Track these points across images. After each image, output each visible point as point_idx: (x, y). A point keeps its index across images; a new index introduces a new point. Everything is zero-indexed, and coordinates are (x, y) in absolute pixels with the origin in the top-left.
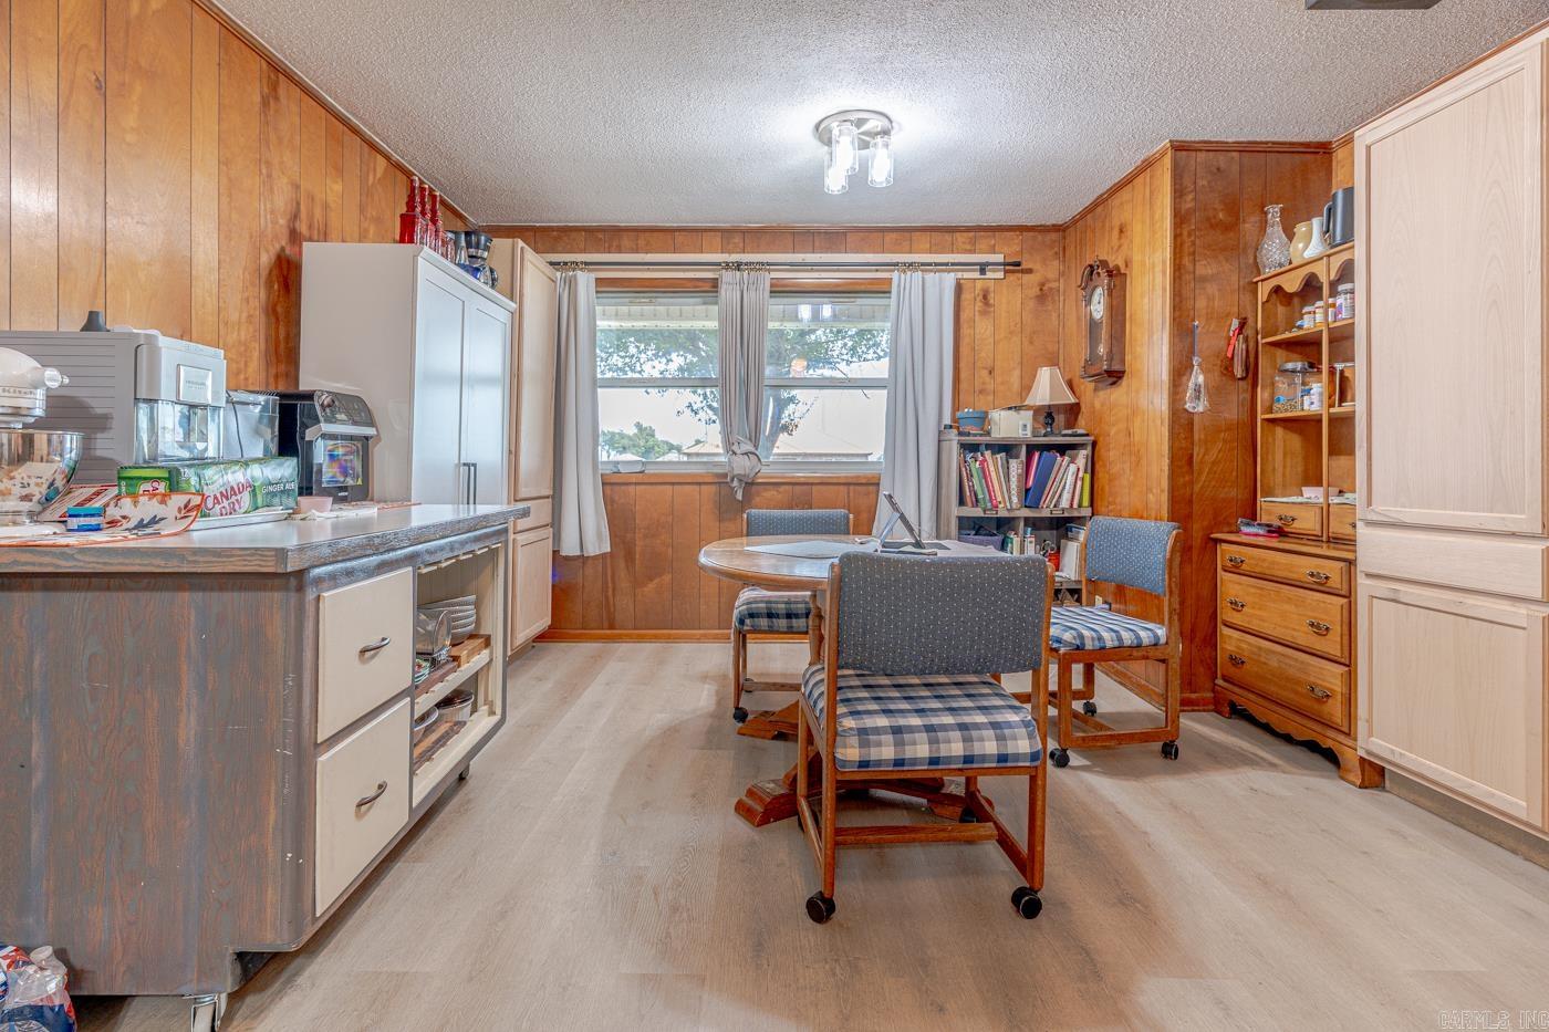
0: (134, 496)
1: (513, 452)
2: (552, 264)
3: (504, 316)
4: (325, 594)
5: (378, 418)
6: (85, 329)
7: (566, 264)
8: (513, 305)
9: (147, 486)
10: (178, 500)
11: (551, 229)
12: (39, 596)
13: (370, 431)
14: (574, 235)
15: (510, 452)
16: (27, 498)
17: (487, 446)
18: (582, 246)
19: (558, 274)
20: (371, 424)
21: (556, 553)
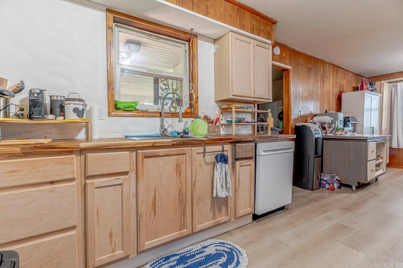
0: (338, 131)
1: (381, 125)
2: (389, 82)
3: (378, 97)
4: (369, 143)
5: (357, 120)
6: (325, 112)
7: (393, 82)
8: (381, 95)
9: (340, 130)
10: (344, 132)
11: (389, 74)
12: (333, 141)
13: (356, 122)
14: (396, 74)
15: (380, 125)
16: (330, 131)
17: (375, 124)
18: (399, 76)
19: (391, 85)
20: (356, 121)
21: (390, 147)
